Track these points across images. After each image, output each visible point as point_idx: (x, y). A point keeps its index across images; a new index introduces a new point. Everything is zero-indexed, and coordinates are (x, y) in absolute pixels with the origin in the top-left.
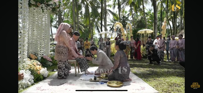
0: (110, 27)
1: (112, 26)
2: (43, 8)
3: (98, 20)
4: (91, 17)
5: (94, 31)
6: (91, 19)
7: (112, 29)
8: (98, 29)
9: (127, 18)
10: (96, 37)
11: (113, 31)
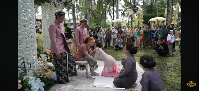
0: (122, 13)
1: (123, 11)
2: (55, 4)
3: (110, 5)
4: (104, 4)
5: (106, 16)
6: (104, 5)
7: (123, 14)
8: (110, 14)
9: (138, 3)
10: (109, 21)
11: (124, 16)
